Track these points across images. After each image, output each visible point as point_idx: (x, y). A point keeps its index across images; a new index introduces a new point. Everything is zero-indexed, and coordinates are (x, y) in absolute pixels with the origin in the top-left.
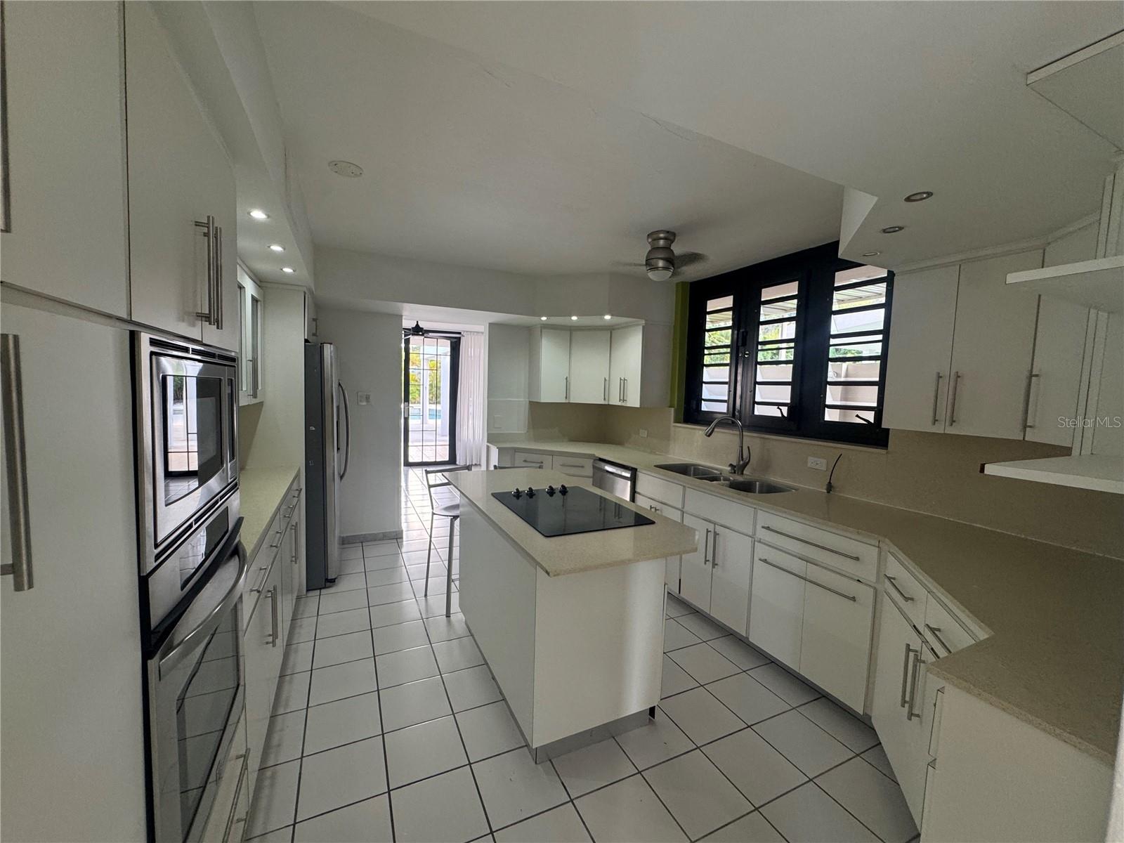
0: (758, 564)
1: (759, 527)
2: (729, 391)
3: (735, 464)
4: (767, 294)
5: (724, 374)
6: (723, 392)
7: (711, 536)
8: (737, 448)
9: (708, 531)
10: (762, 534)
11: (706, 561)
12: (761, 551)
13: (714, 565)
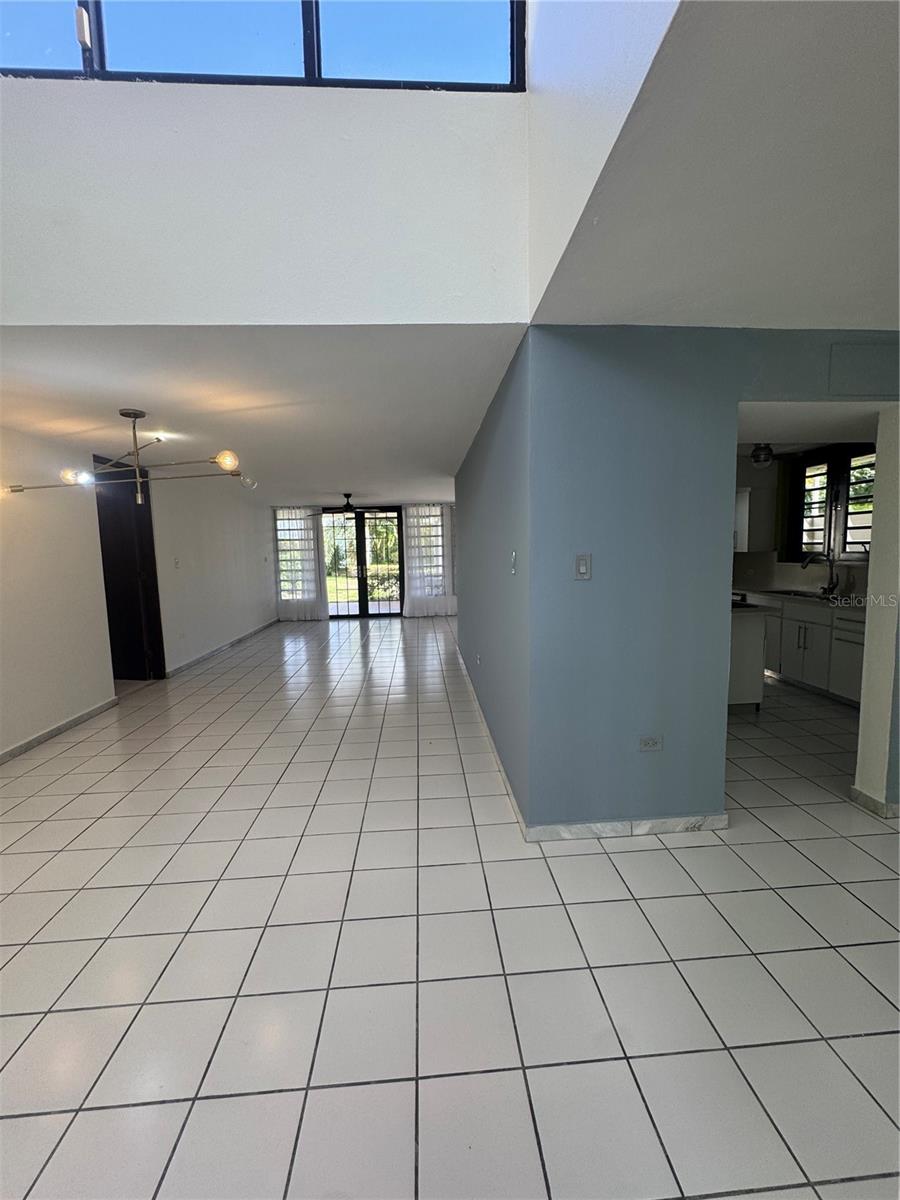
0: (835, 642)
1: (835, 619)
2: (825, 536)
3: (826, 587)
4: (855, 462)
5: (820, 523)
6: (819, 537)
7: (802, 631)
8: (828, 576)
9: (800, 627)
10: (836, 623)
11: (799, 647)
12: (836, 634)
13: (805, 648)
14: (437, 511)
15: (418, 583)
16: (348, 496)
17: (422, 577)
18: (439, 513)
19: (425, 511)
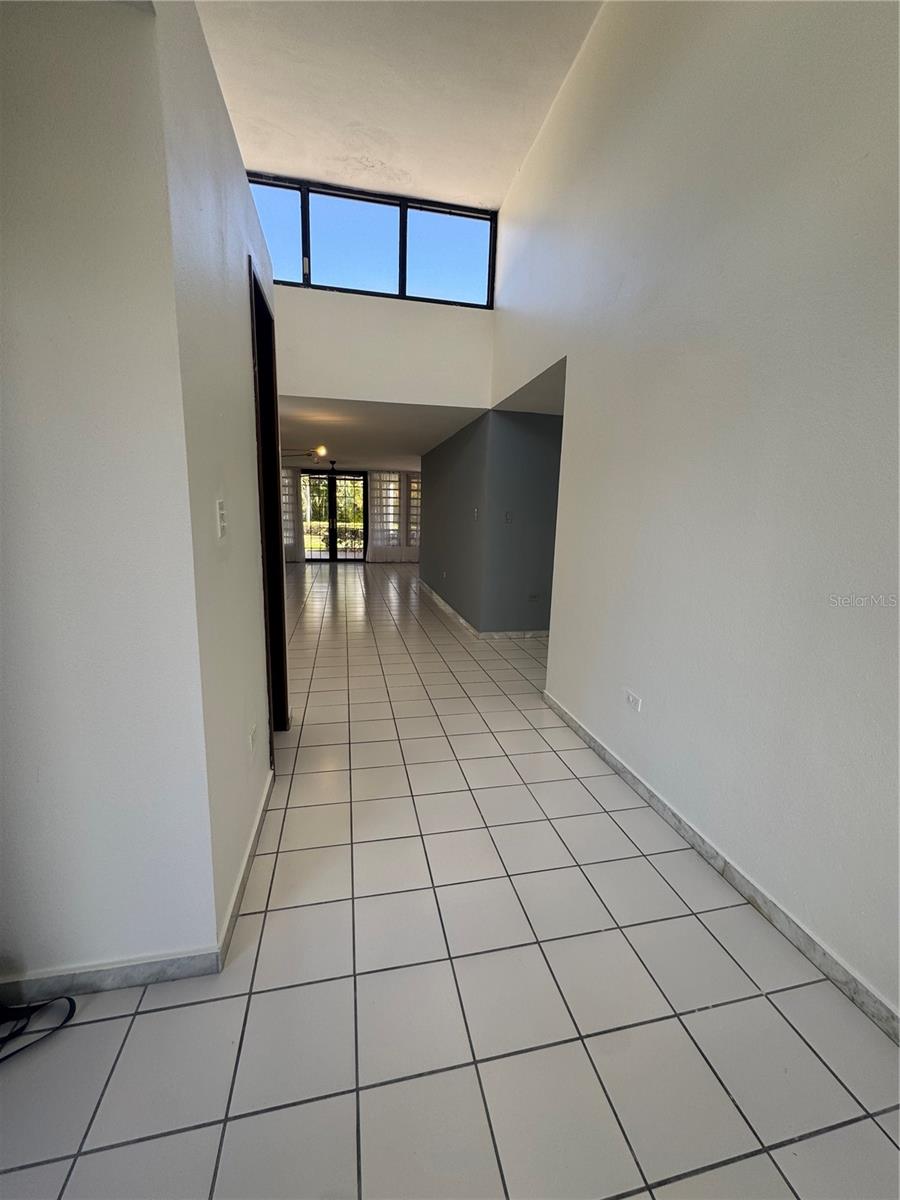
14: (395, 477)
15: (379, 535)
16: (333, 463)
17: (383, 531)
18: (397, 479)
19: (386, 477)
